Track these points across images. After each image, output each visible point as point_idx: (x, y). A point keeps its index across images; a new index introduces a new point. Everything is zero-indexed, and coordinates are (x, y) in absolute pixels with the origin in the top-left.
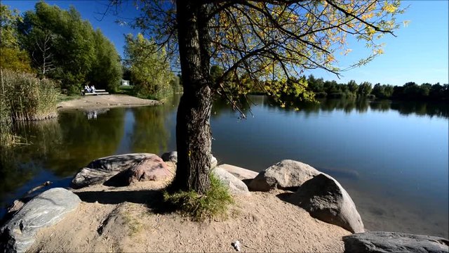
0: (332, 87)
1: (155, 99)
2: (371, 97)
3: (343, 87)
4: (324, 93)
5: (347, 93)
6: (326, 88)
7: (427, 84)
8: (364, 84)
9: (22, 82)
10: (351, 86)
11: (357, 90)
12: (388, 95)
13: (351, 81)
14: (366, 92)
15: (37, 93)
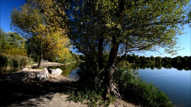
0: (143, 58)
1: (64, 63)
2: (162, 63)
3: (148, 58)
4: (139, 61)
5: (149, 61)
6: (140, 59)
7: (186, 56)
8: (158, 57)
9: (24, 59)
10: (152, 58)
11: (155, 59)
12: (170, 61)
13: (152, 56)
14: (159, 61)
15: (27, 61)
